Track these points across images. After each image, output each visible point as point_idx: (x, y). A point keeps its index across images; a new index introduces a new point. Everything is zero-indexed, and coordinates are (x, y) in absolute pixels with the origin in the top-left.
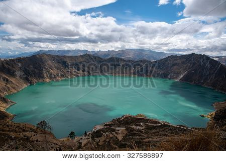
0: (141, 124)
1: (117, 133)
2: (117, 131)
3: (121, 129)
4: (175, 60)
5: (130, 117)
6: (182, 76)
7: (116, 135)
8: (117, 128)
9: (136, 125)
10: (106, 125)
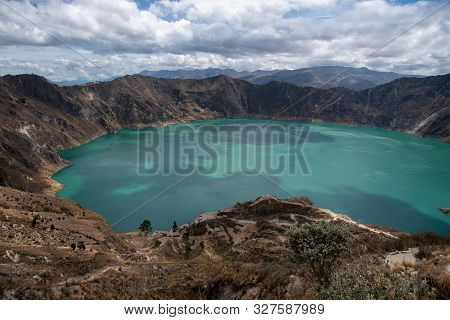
0: (292, 216)
1: (236, 231)
2: (237, 227)
3: (248, 224)
4: (411, 87)
5: (272, 200)
6: (422, 124)
7: (232, 234)
8: (241, 222)
9: (281, 218)
10: (222, 214)
